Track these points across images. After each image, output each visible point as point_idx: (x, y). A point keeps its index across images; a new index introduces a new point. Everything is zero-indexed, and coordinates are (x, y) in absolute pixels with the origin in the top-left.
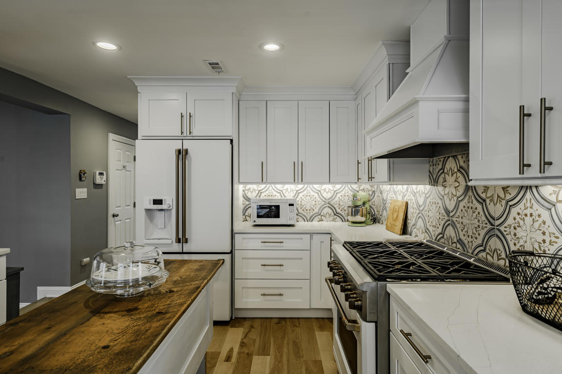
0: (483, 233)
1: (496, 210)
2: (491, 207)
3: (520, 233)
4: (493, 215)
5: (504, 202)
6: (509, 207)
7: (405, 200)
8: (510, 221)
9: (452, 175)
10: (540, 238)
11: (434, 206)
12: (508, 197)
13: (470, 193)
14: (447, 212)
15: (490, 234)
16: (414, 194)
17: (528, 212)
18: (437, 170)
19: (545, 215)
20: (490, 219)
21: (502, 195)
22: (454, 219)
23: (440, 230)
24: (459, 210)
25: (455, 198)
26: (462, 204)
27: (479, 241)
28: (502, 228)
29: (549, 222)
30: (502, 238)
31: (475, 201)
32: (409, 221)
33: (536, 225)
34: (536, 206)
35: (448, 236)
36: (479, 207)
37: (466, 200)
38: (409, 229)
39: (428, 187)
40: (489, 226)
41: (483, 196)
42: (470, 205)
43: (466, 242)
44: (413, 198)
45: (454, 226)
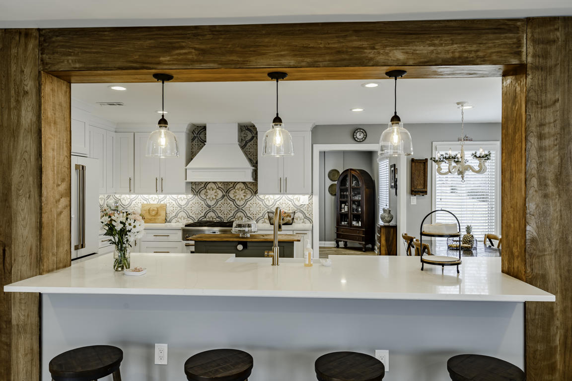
0: (233, 212)
1: (240, 203)
2: (238, 203)
3: (251, 209)
4: (239, 205)
5: (244, 200)
6: (246, 201)
7: (162, 203)
8: (247, 206)
9: (213, 190)
10: (259, 209)
11: (197, 205)
12: (246, 198)
13: (226, 197)
14: (209, 206)
15: (237, 212)
16: (175, 200)
17: (255, 202)
18: (200, 188)
19: (261, 203)
20: (237, 206)
21: (243, 197)
22: (214, 209)
23: (203, 215)
24: (218, 204)
25: (215, 200)
26: (220, 203)
27: (231, 215)
28: (243, 209)
29: (262, 204)
30: (243, 212)
31: (228, 201)
32: (168, 215)
33: (258, 206)
34: (257, 201)
35: (209, 216)
36: (232, 203)
37: (223, 200)
38: (168, 220)
39: (190, 196)
40: (237, 209)
41: (234, 198)
42: (226, 202)
43: (223, 217)
44: (174, 202)
45: (214, 211)
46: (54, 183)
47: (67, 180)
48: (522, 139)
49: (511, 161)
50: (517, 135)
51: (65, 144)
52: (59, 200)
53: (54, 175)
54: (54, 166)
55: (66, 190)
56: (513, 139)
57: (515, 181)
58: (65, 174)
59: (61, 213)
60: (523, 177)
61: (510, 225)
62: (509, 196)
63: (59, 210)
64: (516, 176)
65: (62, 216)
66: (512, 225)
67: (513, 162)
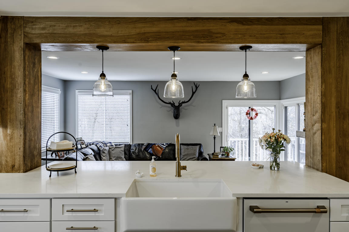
46: (311, 114)
47: (319, 112)
48: (39, 89)
49: (33, 101)
50: (36, 86)
51: (318, 88)
52: (314, 125)
53: (311, 109)
54: (311, 104)
55: (319, 119)
56: (34, 87)
57: (35, 112)
58: (318, 108)
59: (315, 133)
60: (40, 110)
61: (32, 139)
62: (31, 122)
63: (314, 131)
64: (35, 110)
65: (316, 135)
66: (33, 139)
67: (34, 101)
